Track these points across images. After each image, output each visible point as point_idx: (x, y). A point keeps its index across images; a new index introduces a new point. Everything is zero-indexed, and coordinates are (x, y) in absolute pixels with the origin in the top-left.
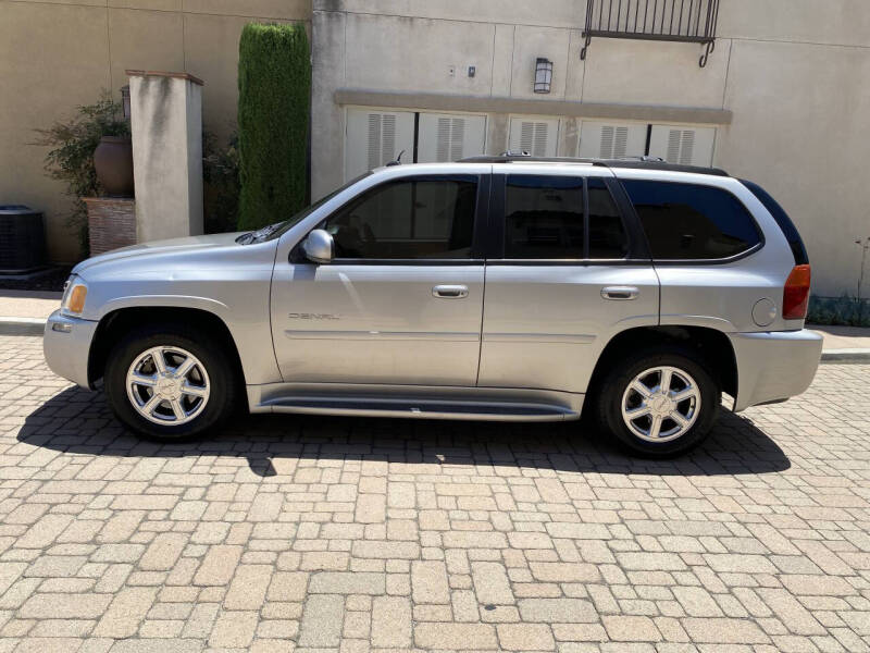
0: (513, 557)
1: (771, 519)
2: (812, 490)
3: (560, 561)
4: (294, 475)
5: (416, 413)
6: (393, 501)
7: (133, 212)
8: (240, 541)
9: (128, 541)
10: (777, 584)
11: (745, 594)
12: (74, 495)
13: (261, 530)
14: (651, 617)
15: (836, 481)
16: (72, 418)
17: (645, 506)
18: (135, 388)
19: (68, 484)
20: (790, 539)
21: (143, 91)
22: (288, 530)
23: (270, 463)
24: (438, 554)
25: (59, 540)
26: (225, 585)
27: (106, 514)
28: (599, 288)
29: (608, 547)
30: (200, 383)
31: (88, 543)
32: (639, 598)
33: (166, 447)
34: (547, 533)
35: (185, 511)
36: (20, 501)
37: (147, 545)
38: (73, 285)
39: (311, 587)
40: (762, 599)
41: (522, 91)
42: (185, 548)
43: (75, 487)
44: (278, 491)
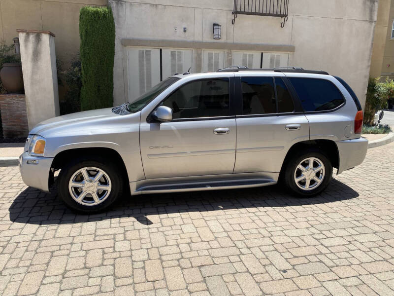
0: (279, 247)
1: (366, 218)
3: (299, 247)
4: (161, 223)
5: (209, 188)
6: (213, 229)
7: (24, 101)
8: (157, 257)
9: (103, 265)
10: (386, 244)
11: (377, 250)
12: (60, 245)
13: (163, 251)
14: (349, 266)
16: (33, 207)
17: (316, 218)
18: (73, 189)
19: (53, 240)
20: (378, 225)
21: (26, 40)
22: (175, 249)
23: (147, 218)
24: (248, 251)
25: (67, 269)
26: (163, 279)
27: (83, 253)
28: (285, 125)
29: (313, 238)
30: (107, 184)
31: (83, 268)
32: (339, 258)
33: (91, 216)
34: (286, 235)
35: (121, 246)
36: (34, 252)
37: (113, 265)
38: (36, 141)
39: (203, 274)
40: (384, 252)
41: (208, 38)
42: (133, 264)
43: (58, 242)
44: (158, 231)
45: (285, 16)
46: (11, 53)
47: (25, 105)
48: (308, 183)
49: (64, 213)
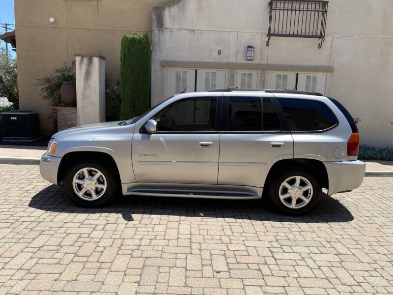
1: (341, 240)
2: (361, 229)
3: (249, 255)
4: (140, 221)
6: (181, 232)
7: (76, 113)
8: (118, 246)
9: (73, 245)
10: (340, 266)
11: (325, 269)
12: (51, 228)
13: (126, 242)
14: (285, 277)
15: (372, 226)
16: (50, 198)
17: (287, 234)
18: (76, 185)
19: (49, 223)
20: (348, 248)
21: (81, 62)
22: (137, 242)
23: (131, 216)
24: (198, 252)
25: (46, 244)
26: (111, 262)
27: (64, 235)
28: (268, 143)
29: (269, 250)
30: (103, 183)
31: (57, 246)
32: (280, 270)
33: (89, 210)
34: (244, 244)
35: (95, 234)
36: (30, 230)
37: (80, 247)
38: (52, 143)
39: (146, 263)
40: (332, 271)
41: (241, 60)
42: (95, 248)
43: (52, 224)
44: (134, 227)
45: (322, 37)
46: (71, 73)
47: (76, 116)
48: (294, 201)
49: (70, 205)
